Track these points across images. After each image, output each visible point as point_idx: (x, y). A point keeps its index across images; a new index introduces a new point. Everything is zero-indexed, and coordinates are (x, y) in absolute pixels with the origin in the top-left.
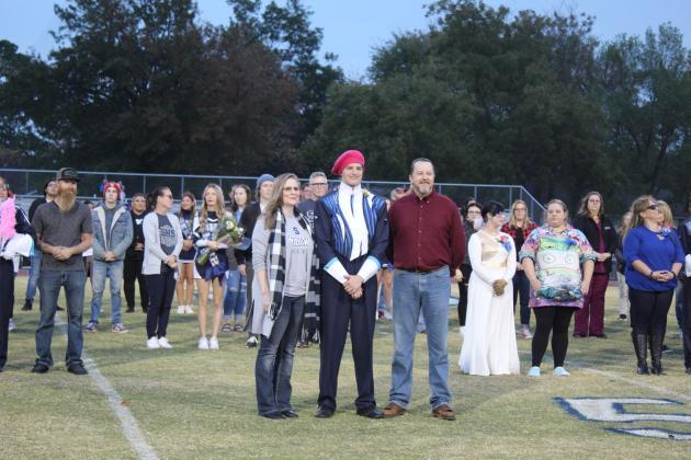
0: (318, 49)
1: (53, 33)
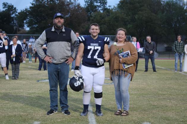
0: (106, 5)
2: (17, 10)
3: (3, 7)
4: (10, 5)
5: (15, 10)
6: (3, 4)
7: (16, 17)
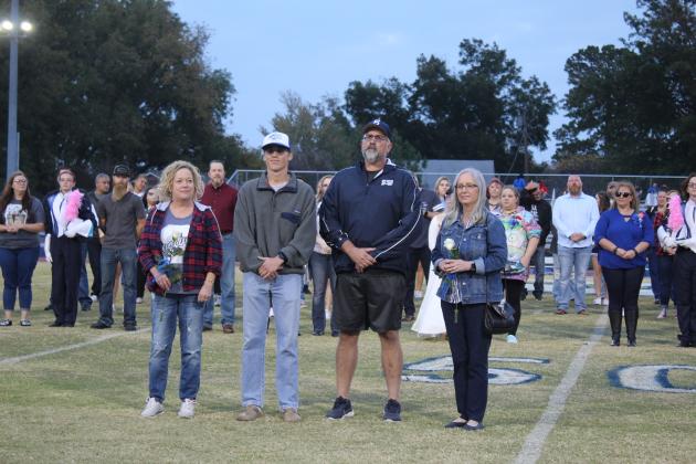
1: (622, 40)
2: (519, 70)
3: (461, 59)
4: (490, 48)
5: (512, 71)
6: (462, 45)
7: (513, 98)
